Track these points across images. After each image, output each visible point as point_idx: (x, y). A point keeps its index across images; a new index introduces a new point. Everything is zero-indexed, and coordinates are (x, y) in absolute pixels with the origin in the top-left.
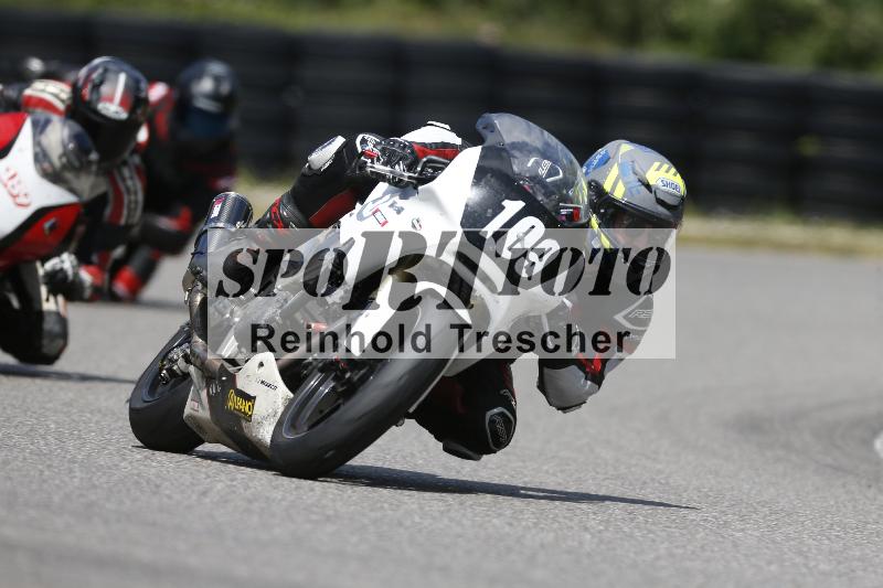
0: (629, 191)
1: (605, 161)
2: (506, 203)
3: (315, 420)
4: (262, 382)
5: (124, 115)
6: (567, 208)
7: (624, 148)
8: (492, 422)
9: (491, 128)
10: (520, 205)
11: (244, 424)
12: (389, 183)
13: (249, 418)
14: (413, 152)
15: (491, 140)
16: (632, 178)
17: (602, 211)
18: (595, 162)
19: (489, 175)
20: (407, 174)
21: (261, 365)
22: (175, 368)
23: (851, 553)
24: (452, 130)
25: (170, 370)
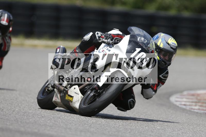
0: (164, 45)
1: (158, 38)
2: (137, 49)
3: (89, 103)
4: (75, 93)
5: (7, 24)
6: (151, 50)
7: (162, 35)
8: (130, 102)
9: (132, 30)
10: (140, 49)
11: (70, 103)
12: (107, 44)
13: (72, 102)
14: (112, 36)
15: (132, 33)
16: (165, 42)
17: (157, 50)
18: (155, 38)
19: (132, 42)
20: (111, 42)
21: (75, 88)
22: (49, 89)
23: (165, 124)
24: (120, 31)
25: (48, 90)
